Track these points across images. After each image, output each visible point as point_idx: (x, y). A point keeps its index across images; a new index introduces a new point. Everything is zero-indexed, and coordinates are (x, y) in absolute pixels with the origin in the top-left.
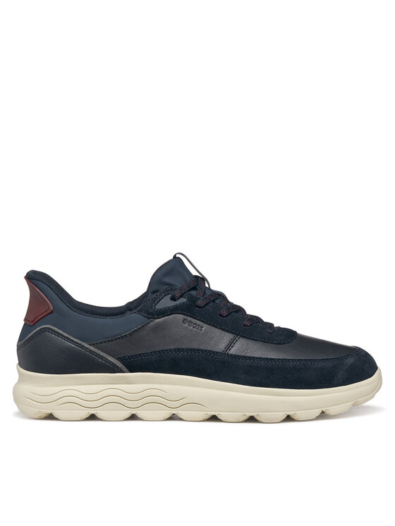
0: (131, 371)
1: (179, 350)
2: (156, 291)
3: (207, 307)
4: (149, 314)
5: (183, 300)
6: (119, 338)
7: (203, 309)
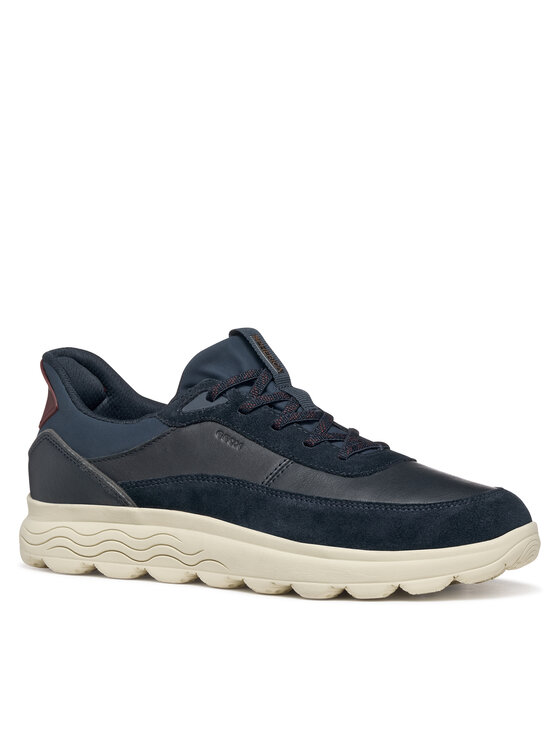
0: (140, 505)
1: (204, 477)
2: (191, 386)
3: (255, 413)
4: (172, 419)
5: (222, 400)
6: (126, 454)
7: (249, 415)
